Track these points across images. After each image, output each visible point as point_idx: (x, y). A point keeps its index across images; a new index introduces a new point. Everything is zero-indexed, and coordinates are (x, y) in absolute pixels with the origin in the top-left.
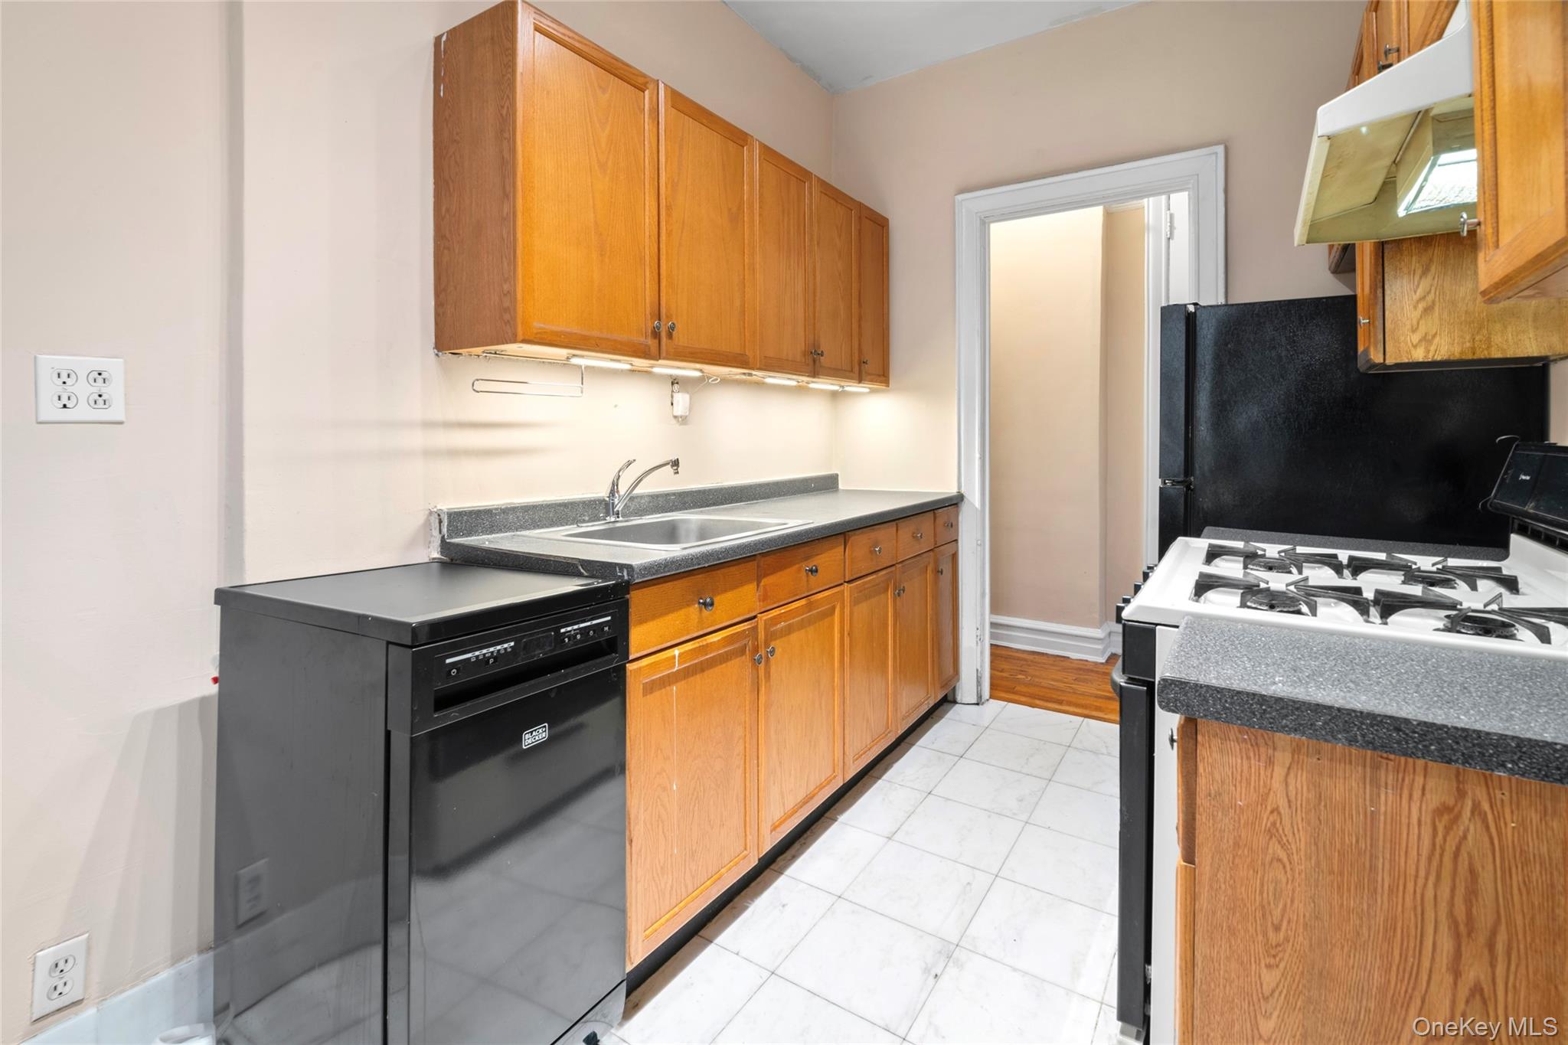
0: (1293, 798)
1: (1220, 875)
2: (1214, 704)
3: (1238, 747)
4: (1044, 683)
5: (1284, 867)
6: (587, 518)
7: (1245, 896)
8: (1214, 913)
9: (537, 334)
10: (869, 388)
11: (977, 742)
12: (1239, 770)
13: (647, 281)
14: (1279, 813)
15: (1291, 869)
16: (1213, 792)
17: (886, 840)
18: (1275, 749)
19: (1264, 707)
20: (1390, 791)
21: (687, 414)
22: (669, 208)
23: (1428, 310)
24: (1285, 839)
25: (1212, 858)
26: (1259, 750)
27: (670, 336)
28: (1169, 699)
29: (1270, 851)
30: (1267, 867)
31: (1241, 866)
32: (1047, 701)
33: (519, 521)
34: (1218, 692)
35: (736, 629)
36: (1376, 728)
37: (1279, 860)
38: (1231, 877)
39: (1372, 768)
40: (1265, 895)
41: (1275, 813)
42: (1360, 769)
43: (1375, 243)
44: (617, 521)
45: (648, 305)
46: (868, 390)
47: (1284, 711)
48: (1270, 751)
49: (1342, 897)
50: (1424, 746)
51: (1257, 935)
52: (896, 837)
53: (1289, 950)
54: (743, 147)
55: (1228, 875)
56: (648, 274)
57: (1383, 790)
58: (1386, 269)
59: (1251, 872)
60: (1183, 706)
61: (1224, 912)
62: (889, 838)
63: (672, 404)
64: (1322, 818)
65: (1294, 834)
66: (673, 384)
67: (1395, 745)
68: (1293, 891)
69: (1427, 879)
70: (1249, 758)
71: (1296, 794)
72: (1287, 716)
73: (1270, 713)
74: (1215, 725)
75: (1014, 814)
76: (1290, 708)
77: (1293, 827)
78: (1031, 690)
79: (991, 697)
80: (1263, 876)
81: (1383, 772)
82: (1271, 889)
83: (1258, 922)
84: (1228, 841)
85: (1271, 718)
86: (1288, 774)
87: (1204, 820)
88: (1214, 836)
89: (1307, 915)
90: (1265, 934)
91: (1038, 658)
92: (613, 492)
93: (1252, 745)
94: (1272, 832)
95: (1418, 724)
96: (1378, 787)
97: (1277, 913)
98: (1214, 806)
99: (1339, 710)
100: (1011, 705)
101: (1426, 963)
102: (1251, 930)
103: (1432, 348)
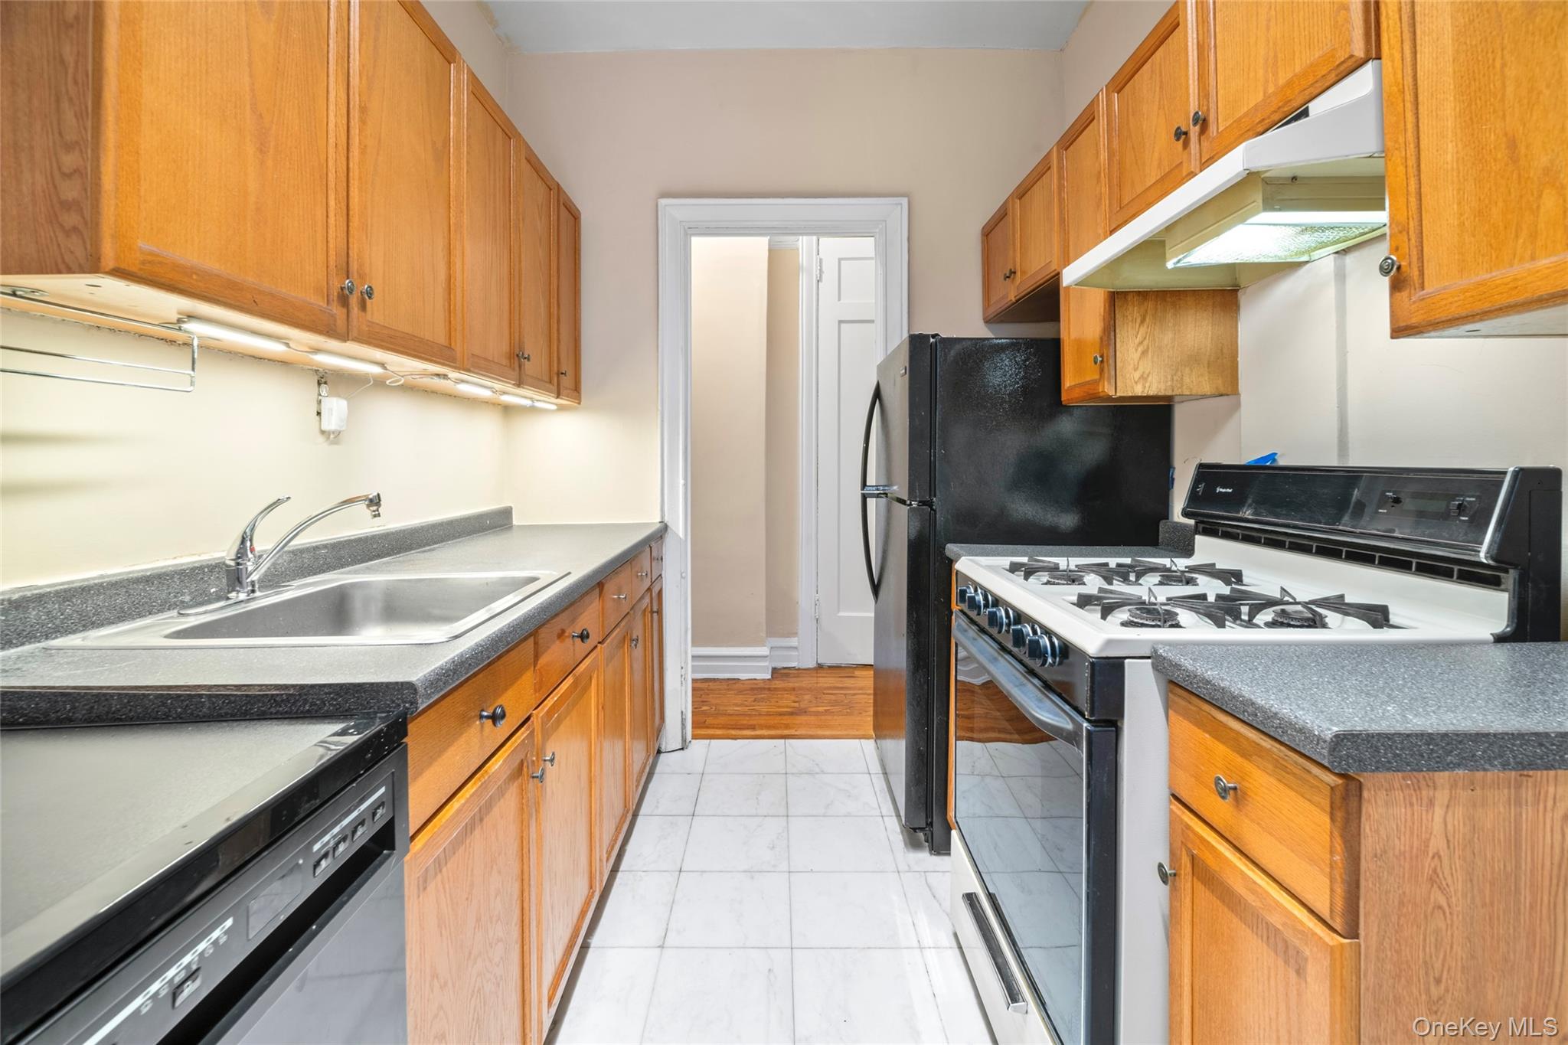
0: (1451, 838)
1: (1386, 944)
2: (1386, 754)
3: (1401, 794)
4: (731, 709)
5: (1444, 913)
6: (187, 598)
7: (1409, 958)
8: (1381, 987)
9: (143, 263)
10: (556, 405)
11: (701, 793)
12: (1403, 819)
13: (332, 214)
14: (1440, 857)
15: (1450, 913)
16: (1379, 852)
17: (659, 949)
18: (1435, 789)
19: (1431, 747)
20: (1530, 808)
21: (344, 429)
22: (363, 110)
23: (1144, 353)
24: (1444, 883)
25: (1379, 927)
26: (1421, 793)
27: (363, 306)
28: (1341, 757)
29: (1432, 900)
30: (1429, 918)
31: (1405, 926)
32: (740, 729)
33: (52, 619)
34: (1389, 739)
35: (515, 741)
36: (1524, 747)
37: (1440, 907)
38: (1397, 940)
39: (1515, 788)
40: (1427, 949)
41: (1436, 858)
42: (1506, 791)
43: (1109, 292)
44: (254, 599)
45: (332, 253)
46: (554, 407)
47: (1449, 748)
48: (1431, 793)
49: (1492, 928)
50: (1561, 757)
51: (1420, 995)
52: (669, 942)
53: (1449, 1001)
54: (450, 63)
55: (1394, 940)
56: (332, 203)
57: (1524, 807)
58: (1117, 316)
59: (1415, 927)
60: (1355, 761)
61: (1391, 981)
62: (662, 947)
63: (319, 414)
64: (1476, 851)
65: (1452, 875)
66: (319, 384)
67: (1539, 761)
68: (1452, 935)
69: (1558, 885)
70: (1412, 805)
71: (1454, 832)
72: (1451, 752)
73: (1437, 752)
74: (1382, 777)
75: (774, 866)
76: (1454, 742)
77: (1451, 868)
78: (722, 720)
79: (695, 737)
80: (1426, 929)
81: (1524, 790)
82: (1433, 940)
83: (1422, 981)
84: (1393, 902)
85: (1438, 757)
86: (1446, 813)
87: (1370, 885)
88: (1381, 900)
89: (1464, 956)
90: (1428, 991)
91: (712, 685)
92: (241, 554)
93: (1415, 790)
94: (1434, 879)
95: (1556, 737)
96: (1521, 807)
97: (1438, 965)
98: (1380, 867)
99: (1495, 735)
100: (713, 742)
101: (1558, 969)
102: (1415, 991)
103: (1147, 385)
